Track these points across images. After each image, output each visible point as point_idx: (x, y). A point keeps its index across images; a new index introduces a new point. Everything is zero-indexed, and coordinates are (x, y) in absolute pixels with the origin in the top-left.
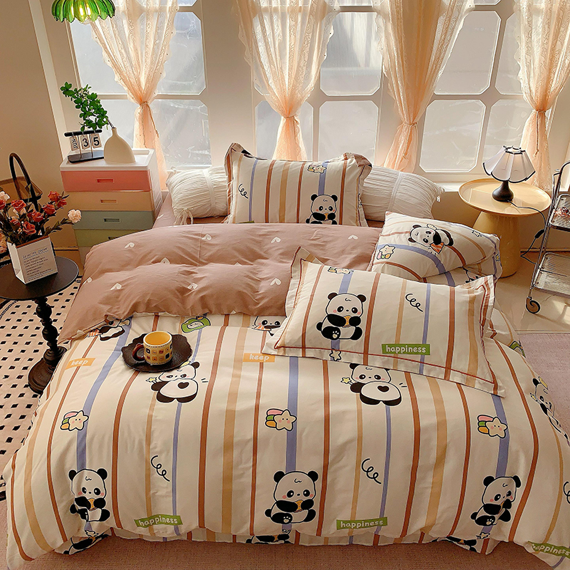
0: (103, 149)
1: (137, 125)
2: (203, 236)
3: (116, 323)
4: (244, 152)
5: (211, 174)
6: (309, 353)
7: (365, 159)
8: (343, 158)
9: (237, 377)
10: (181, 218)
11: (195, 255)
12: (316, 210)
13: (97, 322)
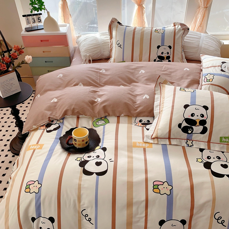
0: (43, 24)
1: (60, 10)
2: (101, 70)
3: (55, 122)
4: (119, 23)
5: (101, 36)
6: (173, 142)
7: (185, 25)
8: (173, 25)
9: (130, 158)
10: (86, 60)
11: (97, 81)
12: (159, 54)
13: (44, 121)
